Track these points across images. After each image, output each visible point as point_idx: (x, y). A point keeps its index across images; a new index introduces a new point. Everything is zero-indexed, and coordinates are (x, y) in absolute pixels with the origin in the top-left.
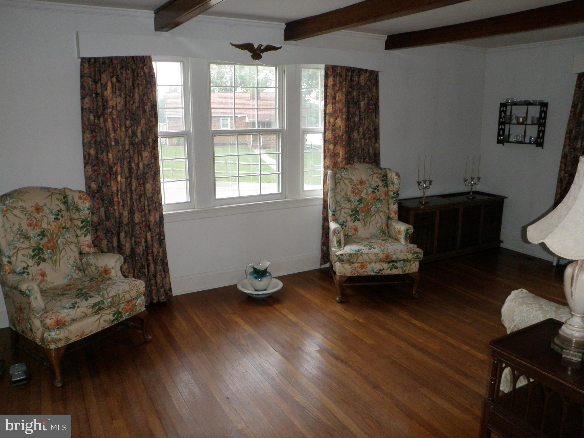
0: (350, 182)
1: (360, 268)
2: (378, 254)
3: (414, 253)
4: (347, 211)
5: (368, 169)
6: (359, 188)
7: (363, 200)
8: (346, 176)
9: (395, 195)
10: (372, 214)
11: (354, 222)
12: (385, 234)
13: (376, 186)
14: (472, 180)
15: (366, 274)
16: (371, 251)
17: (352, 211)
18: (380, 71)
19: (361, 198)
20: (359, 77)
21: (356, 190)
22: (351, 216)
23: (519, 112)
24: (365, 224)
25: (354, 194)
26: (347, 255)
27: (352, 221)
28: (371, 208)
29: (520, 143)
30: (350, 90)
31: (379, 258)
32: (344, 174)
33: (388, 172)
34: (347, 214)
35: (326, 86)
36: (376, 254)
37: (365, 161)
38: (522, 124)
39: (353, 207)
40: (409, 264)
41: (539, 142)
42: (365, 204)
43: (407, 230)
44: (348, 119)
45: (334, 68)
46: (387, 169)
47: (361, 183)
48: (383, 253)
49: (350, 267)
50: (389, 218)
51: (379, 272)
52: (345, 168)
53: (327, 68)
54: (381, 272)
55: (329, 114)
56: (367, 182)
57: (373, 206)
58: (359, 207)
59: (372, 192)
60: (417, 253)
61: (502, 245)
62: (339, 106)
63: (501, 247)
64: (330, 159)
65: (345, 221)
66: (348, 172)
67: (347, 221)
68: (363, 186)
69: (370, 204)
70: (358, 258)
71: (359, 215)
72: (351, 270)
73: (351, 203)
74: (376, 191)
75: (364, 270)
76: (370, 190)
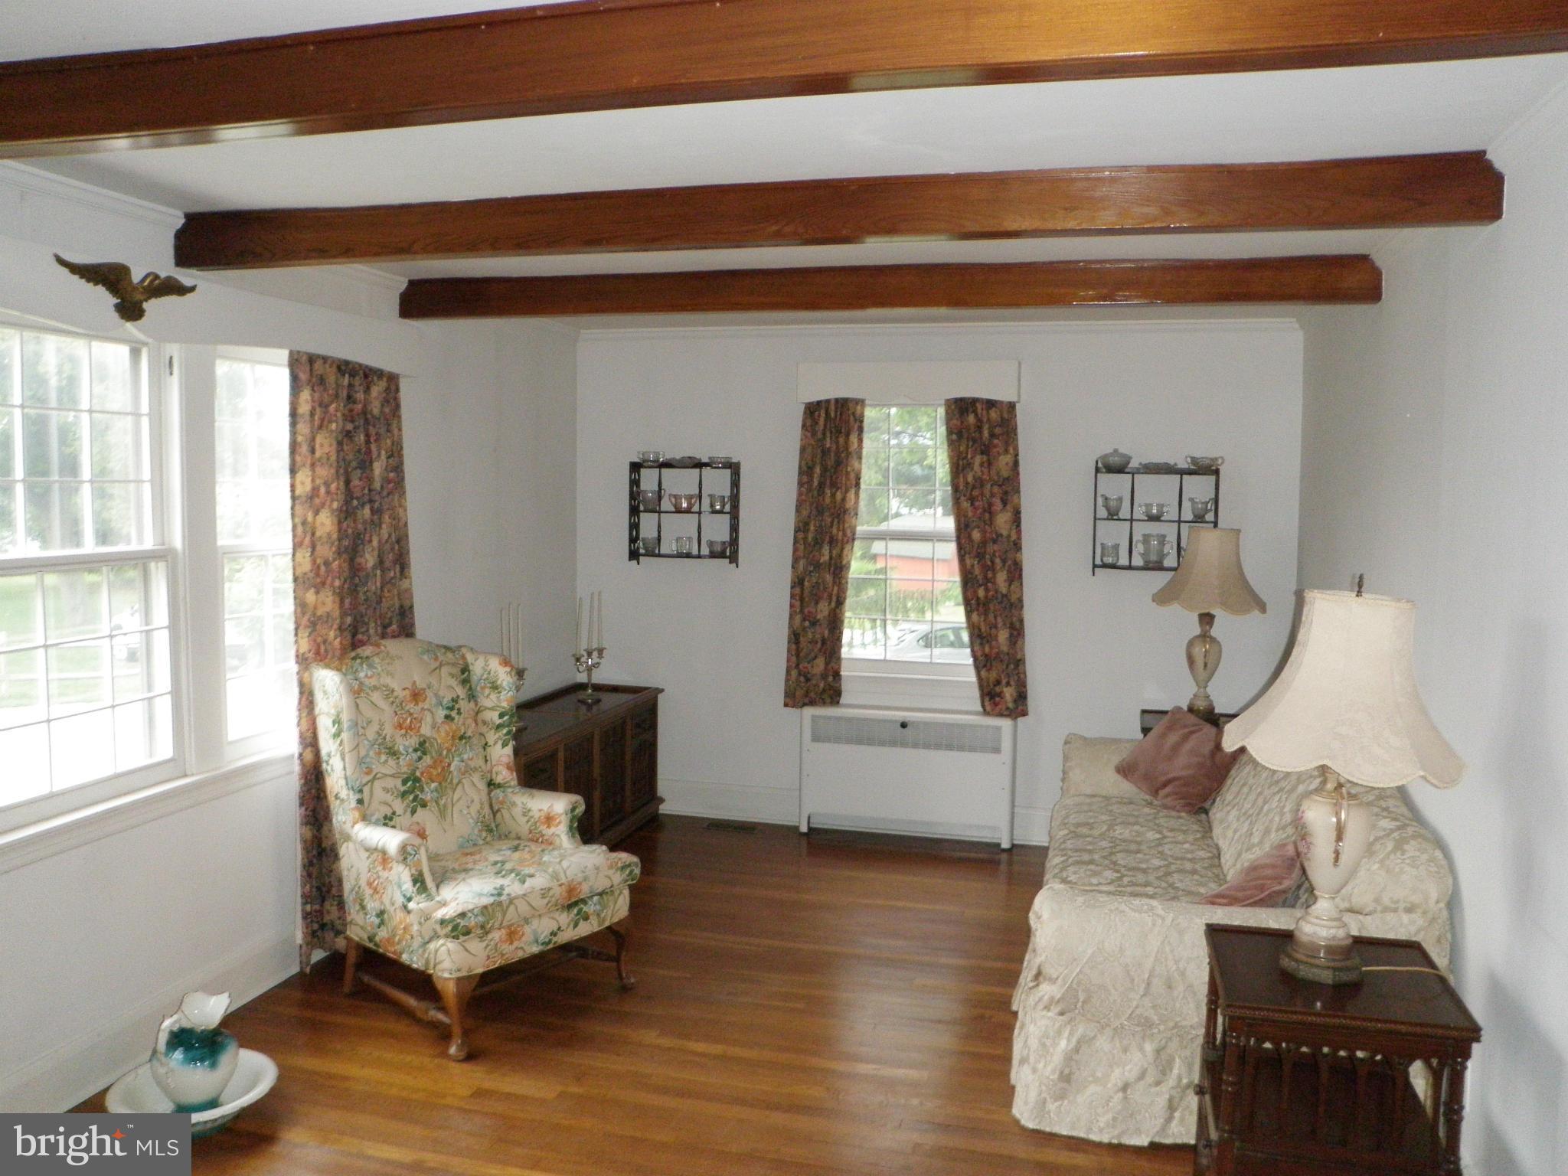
0: (387, 697)
1: (506, 941)
2: (549, 889)
3: (623, 868)
4: (391, 783)
5: (423, 653)
6: (412, 711)
7: (427, 744)
8: (373, 682)
9: (506, 718)
10: (455, 781)
11: (413, 812)
12: (490, 831)
13: (453, 700)
14: (590, 654)
15: (520, 955)
16: (527, 884)
17: (404, 782)
18: (404, 376)
19: (422, 739)
20: (367, 390)
21: (406, 719)
22: (404, 795)
23: (680, 483)
24: (442, 813)
25: (403, 732)
26: (476, 911)
27: (409, 810)
28: (449, 765)
29: (688, 556)
30: (349, 427)
31: (553, 899)
32: (366, 676)
33: (470, 657)
34: (393, 793)
35: (293, 414)
36: (545, 893)
37: (389, 630)
38: (688, 511)
39: (405, 769)
40: (611, 898)
41: (729, 552)
42: (434, 754)
43: (573, 810)
44: (346, 513)
45: (312, 359)
46: (464, 650)
47: (417, 695)
48: (560, 885)
49: (484, 944)
50: (491, 785)
51: (550, 941)
52: (361, 658)
53: (297, 360)
54: (555, 939)
55: (304, 499)
56: (429, 693)
57: (453, 757)
58: (421, 765)
59: (447, 717)
60: (629, 865)
61: (665, 809)
62: (324, 472)
63: (663, 814)
64: (310, 634)
65: (389, 814)
66: (376, 668)
67: (394, 813)
68: (421, 705)
69: (445, 752)
70: (504, 914)
71: (422, 790)
72: (486, 953)
73: (398, 758)
74: (454, 714)
75: (516, 944)
76: (441, 713)
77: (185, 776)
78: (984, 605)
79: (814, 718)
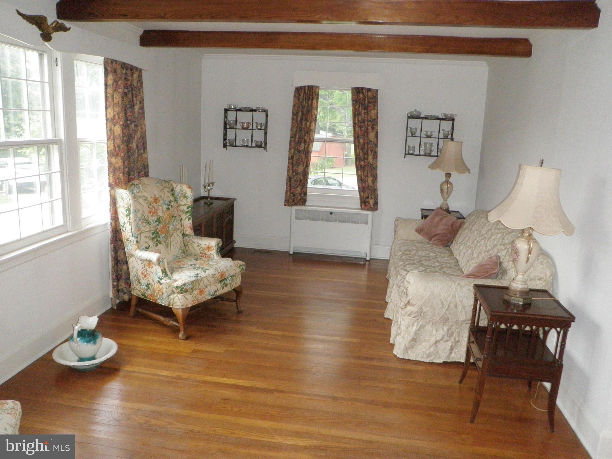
0: (145, 200)
1: (199, 295)
2: (215, 274)
3: (240, 266)
4: (147, 234)
5: (157, 183)
6: (154, 206)
7: (161, 219)
8: (140, 194)
9: (190, 209)
10: (171, 234)
11: (157, 246)
12: (184, 253)
13: (169, 202)
14: (209, 185)
15: (204, 299)
16: (207, 273)
17: (153, 234)
18: (146, 70)
19: (158, 217)
20: (132, 75)
21: (152, 209)
22: (153, 239)
23: (244, 117)
24: (167, 245)
25: (152, 214)
26: (189, 283)
27: (155, 245)
28: (169, 227)
29: (247, 146)
30: (126, 91)
31: (216, 278)
32: (137, 192)
33: (174, 185)
34: (149, 238)
35: (106, 84)
36: (213, 276)
37: (141, 174)
38: (247, 129)
39: (152, 229)
40: (235, 278)
42: (163, 223)
43: (218, 244)
44: (125, 126)
45: (113, 61)
46: (172, 182)
47: (156, 200)
48: (219, 273)
49: (192, 296)
50: (183, 235)
51: (214, 294)
52: (134, 185)
53: (107, 62)
54: (216, 293)
55: (110, 120)
56: (160, 199)
57: (170, 224)
58: (158, 227)
59: (168, 208)
60: (242, 265)
61: (236, 245)
62: (117, 109)
63: (235, 247)
64: (113, 175)
65: (148, 247)
66: (140, 189)
67: (149, 246)
68: (158, 204)
69: (167, 222)
70: (199, 284)
71: (159, 237)
72: (192, 299)
73: (150, 225)
74: (170, 207)
75: (203, 295)
76: (165, 207)
77: (67, 232)
78: (363, 168)
79: (296, 210)
